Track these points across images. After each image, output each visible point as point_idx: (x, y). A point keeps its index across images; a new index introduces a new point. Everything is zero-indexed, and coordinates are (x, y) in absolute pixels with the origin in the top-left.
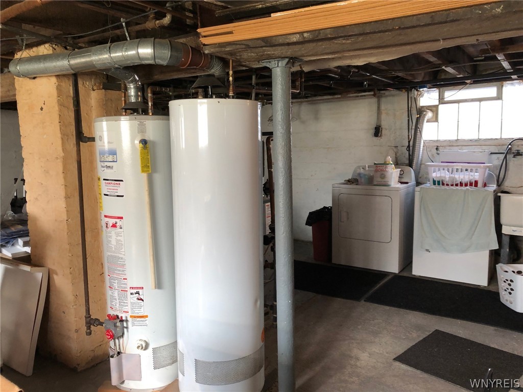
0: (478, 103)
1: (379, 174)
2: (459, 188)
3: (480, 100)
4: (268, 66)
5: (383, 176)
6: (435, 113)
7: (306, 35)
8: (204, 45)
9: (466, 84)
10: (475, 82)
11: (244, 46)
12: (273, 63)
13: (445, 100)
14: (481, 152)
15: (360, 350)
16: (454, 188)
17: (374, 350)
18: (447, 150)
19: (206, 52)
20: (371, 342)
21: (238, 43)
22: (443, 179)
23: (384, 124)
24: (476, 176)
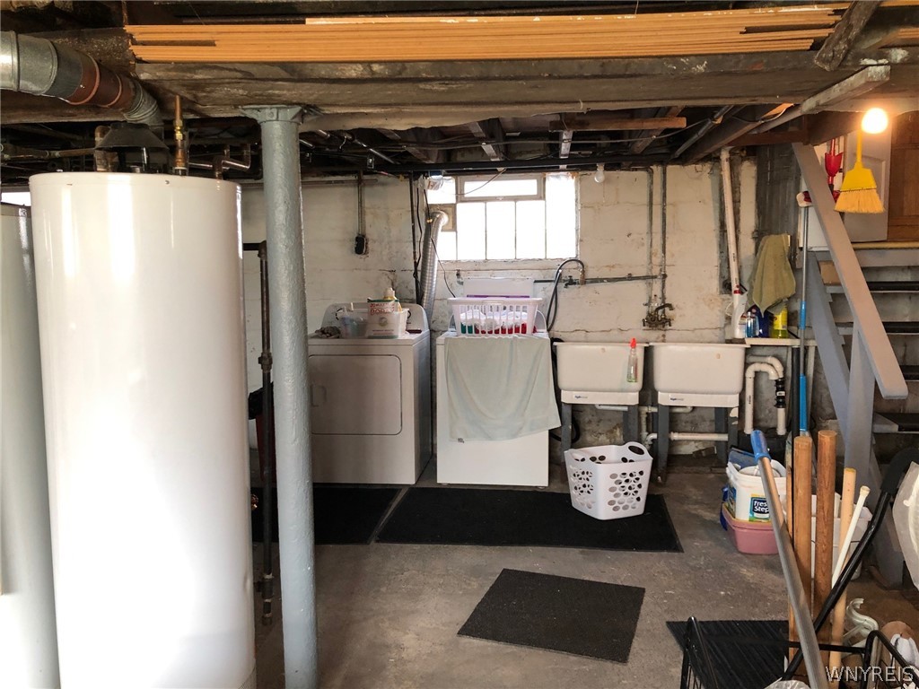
0: (513, 203)
1: (376, 318)
2: (500, 335)
3: (516, 199)
4: (254, 116)
5: (383, 322)
6: (451, 217)
7: (376, 67)
8: (140, 61)
9: (498, 172)
10: (508, 171)
11: (239, 75)
12: (267, 111)
13: (466, 196)
14: (523, 280)
15: (398, 630)
16: (494, 336)
17: (422, 624)
18: (473, 275)
19: (143, 76)
20: (413, 612)
21: (224, 66)
22: (477, 323)
23: (371, 233)
24: (524, 317)
